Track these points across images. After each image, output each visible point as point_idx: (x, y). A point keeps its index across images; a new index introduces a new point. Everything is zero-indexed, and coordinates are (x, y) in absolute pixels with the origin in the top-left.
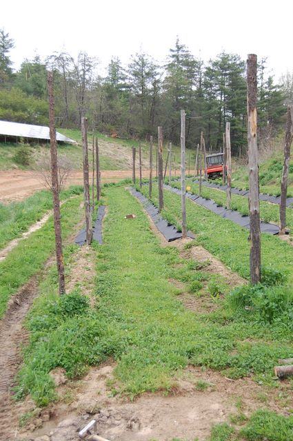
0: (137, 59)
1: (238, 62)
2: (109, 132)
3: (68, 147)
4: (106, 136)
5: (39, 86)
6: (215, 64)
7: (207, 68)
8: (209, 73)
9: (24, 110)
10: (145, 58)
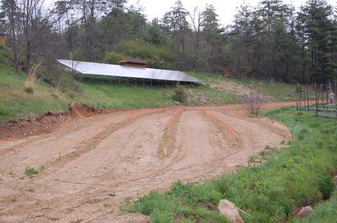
0: (241, 10)
1: (325, 7)
2: (222, 73)
3: (201, 87)
4: (220, 76)
5: (155, 36)
6: (306, 10)
7: (298, 13)
8: (301, 16)
9: (149, 57)
10: (247, 9)
